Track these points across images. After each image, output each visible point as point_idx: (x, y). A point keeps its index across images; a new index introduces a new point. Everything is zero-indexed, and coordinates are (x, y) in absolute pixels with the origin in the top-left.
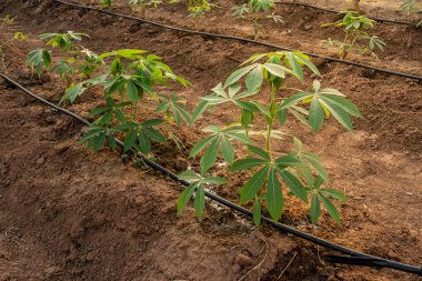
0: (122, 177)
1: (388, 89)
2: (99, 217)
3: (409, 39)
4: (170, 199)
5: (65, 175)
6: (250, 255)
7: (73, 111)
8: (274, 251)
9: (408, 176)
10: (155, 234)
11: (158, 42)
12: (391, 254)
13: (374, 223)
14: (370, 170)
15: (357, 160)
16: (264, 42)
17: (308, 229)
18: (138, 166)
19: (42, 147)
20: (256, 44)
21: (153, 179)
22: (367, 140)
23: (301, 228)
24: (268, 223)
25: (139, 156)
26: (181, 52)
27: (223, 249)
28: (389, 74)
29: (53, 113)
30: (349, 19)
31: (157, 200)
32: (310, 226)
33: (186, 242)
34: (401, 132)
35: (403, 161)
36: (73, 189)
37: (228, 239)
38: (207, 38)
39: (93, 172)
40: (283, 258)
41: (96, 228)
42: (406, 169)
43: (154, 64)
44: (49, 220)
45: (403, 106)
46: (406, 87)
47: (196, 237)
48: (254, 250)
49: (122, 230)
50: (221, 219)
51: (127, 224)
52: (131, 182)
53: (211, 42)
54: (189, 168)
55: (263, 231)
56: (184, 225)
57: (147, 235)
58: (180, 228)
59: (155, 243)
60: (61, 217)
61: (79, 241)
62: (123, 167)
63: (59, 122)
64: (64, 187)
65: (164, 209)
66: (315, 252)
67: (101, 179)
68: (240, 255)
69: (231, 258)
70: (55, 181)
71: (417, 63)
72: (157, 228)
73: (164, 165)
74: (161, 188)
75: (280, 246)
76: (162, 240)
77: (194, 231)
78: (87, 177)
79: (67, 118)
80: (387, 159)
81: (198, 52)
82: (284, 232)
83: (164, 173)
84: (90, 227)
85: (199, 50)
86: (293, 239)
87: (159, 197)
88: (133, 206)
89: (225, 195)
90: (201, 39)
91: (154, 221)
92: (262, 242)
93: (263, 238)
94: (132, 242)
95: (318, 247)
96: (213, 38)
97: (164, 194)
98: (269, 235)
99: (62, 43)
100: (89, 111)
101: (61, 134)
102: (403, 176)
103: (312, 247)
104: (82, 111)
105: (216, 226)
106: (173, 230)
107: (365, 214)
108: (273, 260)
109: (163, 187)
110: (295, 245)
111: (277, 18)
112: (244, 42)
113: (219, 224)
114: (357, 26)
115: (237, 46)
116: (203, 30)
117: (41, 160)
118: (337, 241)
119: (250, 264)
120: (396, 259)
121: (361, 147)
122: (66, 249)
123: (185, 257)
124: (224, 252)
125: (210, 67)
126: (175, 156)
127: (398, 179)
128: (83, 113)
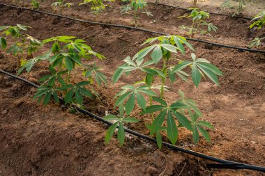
0: (64, 120)
1: (221, 56)
2: (51, 148)
3: (228, 24)
4: (98, 133)
5: (23, 121)
6: (156, 167)
7: (24, 78)
8: (171, 163)
9: (239, 109)
10: (91, 157)
11: (73, 30)
12: (242, 159)
13: (228, 140)
14: (216, 106)
15: (207, 100)
16: (141, 28)
17: (190, 147)
18: (73, 112)
19: (5, 103)
20: (137, 30)
21: (84, 120)
22: (211, 88)
23: (185, 147)
24: (165, 145)
25: (73, 106)
26: (88, 36)
27: (138, 164)
28: (220, 46)
29: (10, 80)
30: (194, 13)
31: (89, 134)
32: (191, 145)
33: (112, 161)
34: (232, 82)
35: (235, 100)
36: (29, 130)
37: (139, 157)
38: (104, 27)
39: (42, 118)
40: (178, 167)
41: (49, 155)
42: (238, 104)
43: (80, 45)
44: (14, 151)
45: (231, 66)
46: (232, 54)
47: (118, 157)
48: (158, 163)
49: (67, 156)
50: (133, 144)
51: (71, 151)
52: (71, 123)
53: (107, 29)
54: (106, 112)
55: (162, 151)
56: (109, 150)
57: (85, 158)
58: (107, 152)
59: (91, 163)
60: (23, 149)
61: (38, 165)
62: (63, 114)
63: (15, 85)
64: (24, 129)
65: (95, 140)
66: (197, 161)
67: (49, 122)
68: (150, 167)
69: (143, 169)
70: (16, 125)
71: (234, 39)
72: (91, 153)
73: (90, 111)
74: (91, 126)
75: (175, 160)
76: (96, 160)
77: (116, 154)
78: (38, 121)
79: (20, 82)
80: (225, 98)
81: (99, 36)
82: (176, 150)
83: (91, 116)
84: (44, 155)
85: (100, 34)
86: (182, 154)
87: (91, 132)
88: (73, 139)
89: (132, 128)
90: (100, 28)
91: (88, 149)
92: (162, 158)
93: (164, 155)
94: (75, 163)
95: (199, 159)
96: (108, 27)
97: (94, 130)
98: (167, 153)
99: (13, 32)
100: (35, 77)
101: (16, 93)
102: (236, 109)
103: (194, 159)
104: (30, 77)
105: (130, 149)
106: (102, 154)
107: (222, 135)
108: (172, 169)
109: (92, 125)
110: (184, 159)
111: (149, 13)
112: (129, 29)
113: (132, 148)
114: (200, 17)
115: (125, 31)
116: (101, 22)
117: (5, 112)
118: (208, 154)
119: (157, 173)
120: (246, 162)
121: (208, 92)
122: (29, 170)
123: (113, 171)
124: (138, 166)
125: (109, 45)
126: (96, 105)
127: (234, 111)
128: (31, 79)
